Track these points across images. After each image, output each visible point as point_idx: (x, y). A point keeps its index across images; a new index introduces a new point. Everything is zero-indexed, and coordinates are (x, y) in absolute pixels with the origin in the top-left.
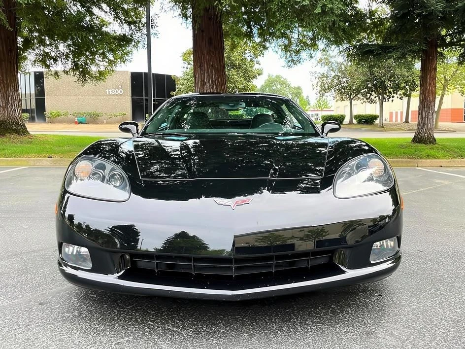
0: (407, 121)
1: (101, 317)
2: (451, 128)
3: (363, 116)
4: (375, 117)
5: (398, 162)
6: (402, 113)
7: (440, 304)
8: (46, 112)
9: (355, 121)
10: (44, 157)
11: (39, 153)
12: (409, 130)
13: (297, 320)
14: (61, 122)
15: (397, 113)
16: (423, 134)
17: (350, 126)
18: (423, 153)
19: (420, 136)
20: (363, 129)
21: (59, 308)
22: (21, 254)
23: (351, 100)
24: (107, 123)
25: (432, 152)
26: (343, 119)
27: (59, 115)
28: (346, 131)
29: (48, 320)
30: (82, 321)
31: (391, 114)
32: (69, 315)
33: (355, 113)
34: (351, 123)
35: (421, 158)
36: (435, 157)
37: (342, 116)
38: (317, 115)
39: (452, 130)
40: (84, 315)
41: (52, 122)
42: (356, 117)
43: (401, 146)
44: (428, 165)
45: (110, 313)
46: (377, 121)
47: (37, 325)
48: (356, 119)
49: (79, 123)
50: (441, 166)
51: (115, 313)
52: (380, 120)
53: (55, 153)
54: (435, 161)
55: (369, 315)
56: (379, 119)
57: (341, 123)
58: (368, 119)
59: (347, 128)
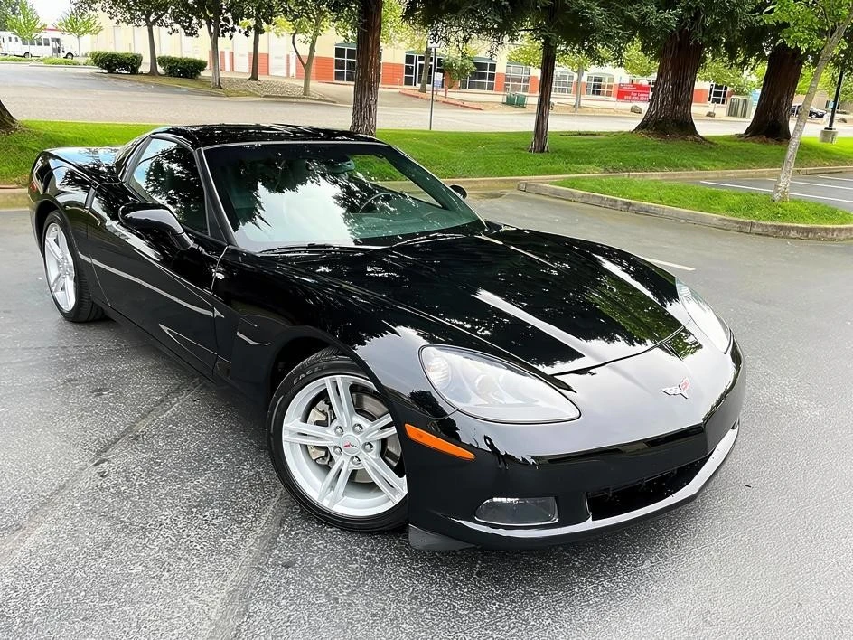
0: (255, 77)
2: (328, 96)
3: (178, 61)
4: (200, 66)
6: (232, 54)
9: (161, 69)
15: (222, 54)
17: (155, 80)
20: (185, 89)
23: (150, 25)
26: (139, 65)
28: (152, 91)
33: (160, 54)
34: (153, 73)
37: (136, 57)
38: (58, 41)
39: (329, 99)
42: (163, 61)
46: (206, 73)
48: (164, 65)
52: (212, 71)
56: (208, 69)
57: (134, 71)
58: (188, 67)
59: (152, 84)
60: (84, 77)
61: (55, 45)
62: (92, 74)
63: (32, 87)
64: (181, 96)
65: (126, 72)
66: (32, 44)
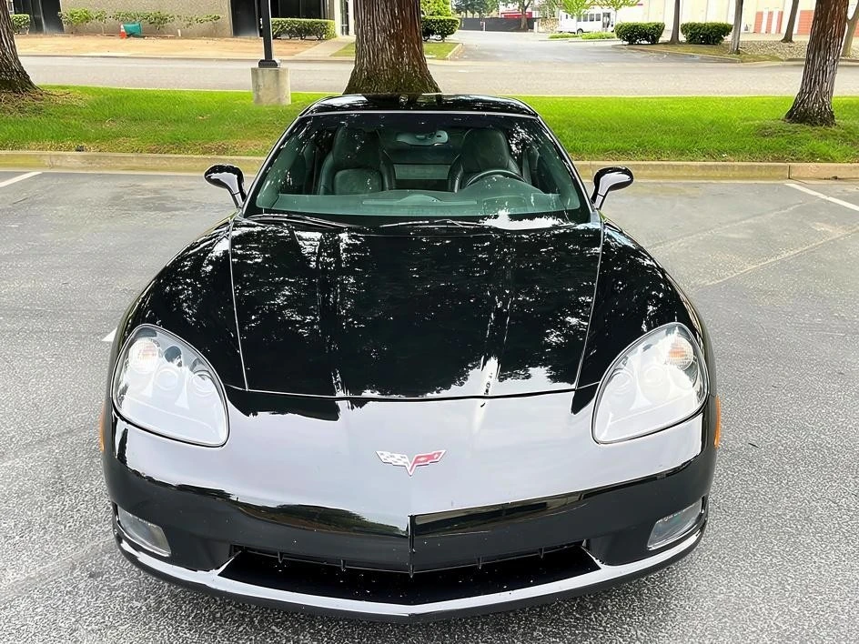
0: (788, 38)
1: (192, 612)
3: (701, 26)
4: (724, 30)
5: (752, 168)
6: (781, 14)
7: (765, 590)
8: (62, 12)
9: (682, 38)
10: (69, 149)
11: (60, 139)
12: (790, 60)
13: (519, 628)
14: (94, 32)
15: (771, 14)
16: (810, 105)
17: (671, 49)
18: (804, 149)
19: (803, 106)
20: (698, 57)
21: (122, 586)
22: (48, 439)
24: (185, 36)
25: (822, 146)
26: (660, 34)
27: (87, 18)
28: (664, 61)
29: (107, 618)
30: (163, 622)
31: (759, 15)
32: (139, 605)
33: (683, 20)
34: (674, 41)
35: (798, 160)
36: (827, 159)
37: (657, 26)
38: (609, 15)
40: (166, 607)
41: (76, 31)
42: (686, 28)
43: (763, 132)
44: (812, 175)
45: (208, 602)
46: (728, 38)
47: (89, 628)
48: (687, 32)
49: (129, 36)
50: (836, 178)
51: (216, 601)
52: (734, 36)
53: (88, 140)
54: (824, 168)
55: (641, 618)
56: (731, 34)
57: (654, 41)
58: (711, 33)
59: (666, 53)
60: (603, 51)
61: (606, 20)
62: (614, 47)
63: (550, 63)
64: (690, 65)
65: (646, 42)
66: (585, 20)
